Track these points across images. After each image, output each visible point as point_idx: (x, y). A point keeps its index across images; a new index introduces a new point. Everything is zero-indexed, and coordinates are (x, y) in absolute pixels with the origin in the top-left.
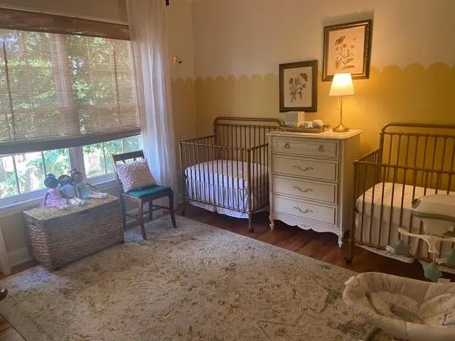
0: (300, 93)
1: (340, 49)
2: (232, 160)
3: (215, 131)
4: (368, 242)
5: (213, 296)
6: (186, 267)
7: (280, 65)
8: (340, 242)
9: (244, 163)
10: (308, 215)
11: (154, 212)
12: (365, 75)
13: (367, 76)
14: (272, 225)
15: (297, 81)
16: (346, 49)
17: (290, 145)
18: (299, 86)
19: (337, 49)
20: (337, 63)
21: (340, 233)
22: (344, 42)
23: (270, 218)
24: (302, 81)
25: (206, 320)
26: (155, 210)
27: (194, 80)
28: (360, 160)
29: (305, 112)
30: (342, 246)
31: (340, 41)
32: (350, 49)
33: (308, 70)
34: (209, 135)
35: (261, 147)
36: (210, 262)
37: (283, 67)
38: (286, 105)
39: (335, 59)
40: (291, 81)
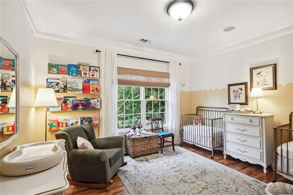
0: (239, 96)
1: (259, 77)
2: (204, 125)
3: (197, 112)
4: (280, 170)
5: (195, 181)
6: (182, 167)
7: (228, 85)
8: (265, 171)
9: (210, 127)
10: (245, 154)
11: (165, 143)
12: (274, 88)
13: (276, 89)
14: (225, 157)
15: (237, 91)
16: (263, 77)
17: (234, 119)
18: (238, 93)
19: (258, 77)
20: (258, 83)
21: (265, 166)
22: (261, 74)
23: (224, 153)
24: (240, 91)
25: (191, 190)
26: (165, 142)
27: (189, 92)
28: (277, 127)
29: (240, 105)
30: (266, 172)
31: (259, 74)
32: (265, 77)
33: (243, 87)
34: (194, 114)
35: (218, 119)
36: (193, 167)
37: (229, 86)
38: (231, 102)
39: (257, 81)
40: (234, 91)
